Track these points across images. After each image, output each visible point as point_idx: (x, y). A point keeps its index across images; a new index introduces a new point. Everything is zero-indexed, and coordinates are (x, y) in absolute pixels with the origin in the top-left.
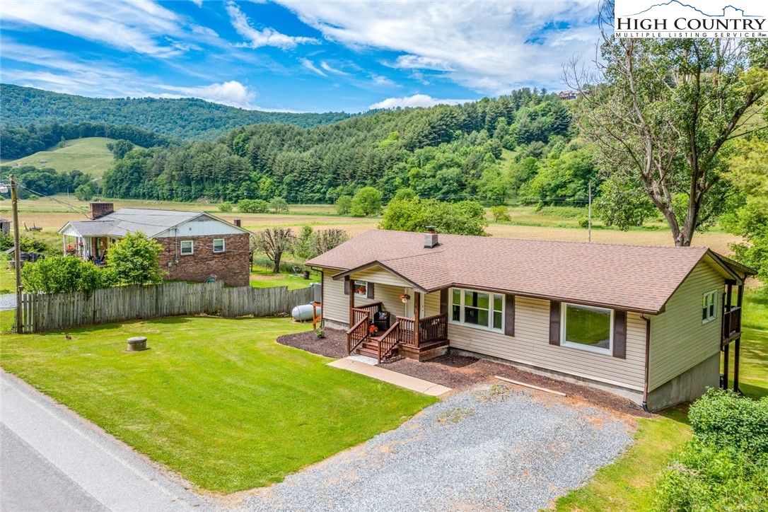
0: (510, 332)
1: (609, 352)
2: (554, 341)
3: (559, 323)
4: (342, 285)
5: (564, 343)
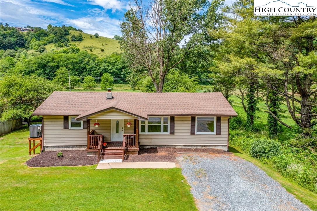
0: (172, 133)
1: (215, 133)
2: (193, 133)
3: (195, 125)
4: (61, 123)
5: (197, 133)
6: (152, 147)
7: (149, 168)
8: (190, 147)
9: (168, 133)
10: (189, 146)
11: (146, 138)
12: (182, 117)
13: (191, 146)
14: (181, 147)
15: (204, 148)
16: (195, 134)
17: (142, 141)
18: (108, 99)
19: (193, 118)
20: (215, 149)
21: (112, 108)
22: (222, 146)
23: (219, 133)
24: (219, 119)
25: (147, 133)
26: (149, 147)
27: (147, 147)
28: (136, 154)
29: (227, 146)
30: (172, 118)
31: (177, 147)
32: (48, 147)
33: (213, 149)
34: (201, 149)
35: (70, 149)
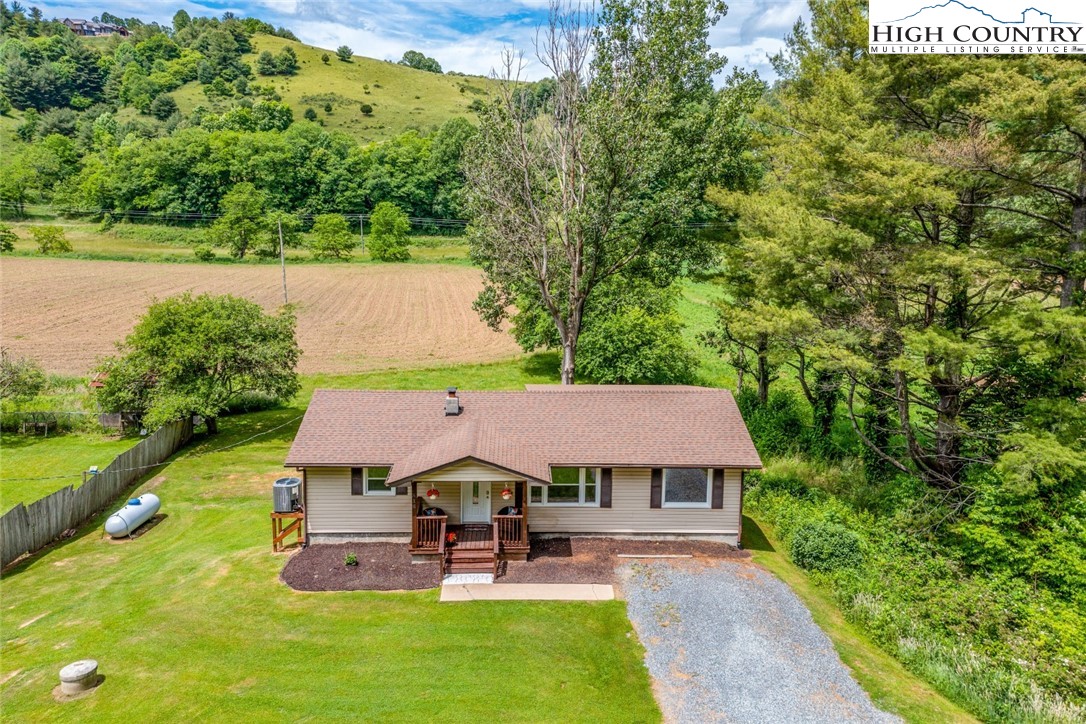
0: (606, 504)
1: (708, 504)
2: (655, 504)
3: (660, 486)
4: (346, 483)
5: (666, 505)
6: (557, 536)
7: (555, 601)
8: (648, 538)
9: (597, 504)
10: (646, 534)
11: (544, 516)
12: (631, 471)
13: (652, 534)
14: (626, 538)
15: (681, 539)
16: (660, 507)
17: (533, 523)
18: (448, 414)
19: (656, 472)
20: (708, 543)
21: (469, 457)
22: (726, 534)
23: (718, 504)
24: (719, 473)
25: (545, 503)
26: (551, 536)
27: (546, 537)
28: (523, 559)
29: (736, 534)
30: (607, 472)
31: (617, 537)
32: (316, 535)
33: (703, 542)
34: (675, 542)
35: (367, 540)
